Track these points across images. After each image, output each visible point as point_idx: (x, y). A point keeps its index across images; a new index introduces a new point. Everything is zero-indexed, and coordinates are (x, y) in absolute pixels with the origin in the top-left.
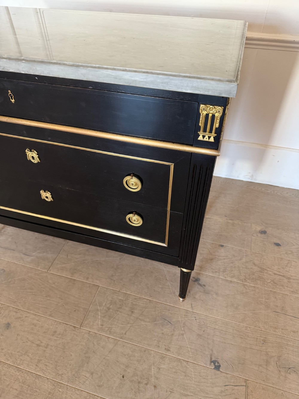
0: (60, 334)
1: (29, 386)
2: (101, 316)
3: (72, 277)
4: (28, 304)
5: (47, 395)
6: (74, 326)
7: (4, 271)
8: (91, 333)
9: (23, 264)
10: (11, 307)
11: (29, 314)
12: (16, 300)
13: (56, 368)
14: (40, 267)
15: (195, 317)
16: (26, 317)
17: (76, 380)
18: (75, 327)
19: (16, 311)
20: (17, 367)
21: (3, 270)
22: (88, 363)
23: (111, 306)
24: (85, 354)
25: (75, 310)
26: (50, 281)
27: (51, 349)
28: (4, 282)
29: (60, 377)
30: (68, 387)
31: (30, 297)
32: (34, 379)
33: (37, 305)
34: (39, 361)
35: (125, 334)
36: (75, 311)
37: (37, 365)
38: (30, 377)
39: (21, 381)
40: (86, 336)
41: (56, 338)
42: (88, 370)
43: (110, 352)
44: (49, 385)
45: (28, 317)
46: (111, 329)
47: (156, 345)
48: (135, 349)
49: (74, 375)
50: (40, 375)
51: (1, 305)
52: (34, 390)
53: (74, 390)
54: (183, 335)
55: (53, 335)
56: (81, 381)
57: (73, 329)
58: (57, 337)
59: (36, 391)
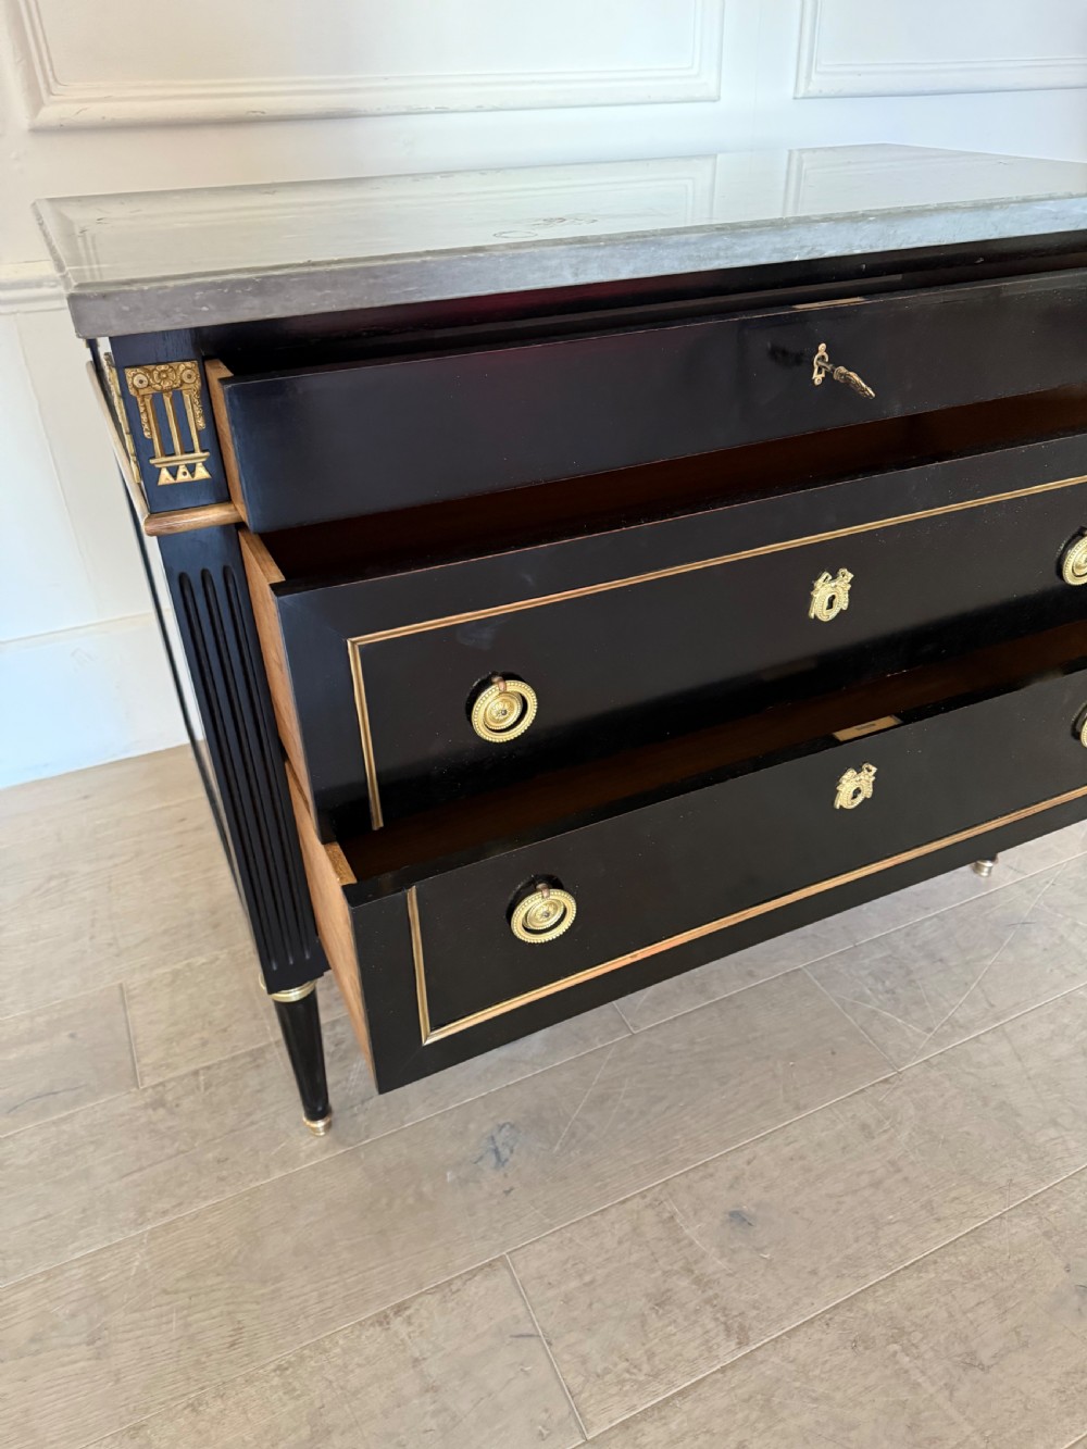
0: (880, 1123)
1: (992, 1270)
2: (900, 1017)
3: (709, 998)
4: (706, 1135)
5: (1048, 1242)
6: (881, 1082)
7: (508, 1126)
8: (934, 1061)
9: (536, 1070)
10: (678, 1180)
11: (746, 1152)
12: (663, 1155)
13: (981, 1184)
14: (597, 1039)
15: (1047, 882)
16: (749, 1163)
17: (1048, 1162)
18: (886, 1081)
19: (701, 1174)
20: (906, 1268)
21: (504, 1126)
22: (1019, 1115)
23: (887, 983)
24: (986, 1104)
25: (829, 1052)
26: (675, 1047)
27: (912, 1163)
28: (557, 1148)
29: (1013, 1189)
30: (1058, 1187)
31: (686, 1118)
32: (979, 1248)
33: (731, 1116)
34: (929, 1206)
35: (992, 1006)
36: (833, 1053)
37: (938, 1220)
38: (964, 1254)
39: (961, 1280)
40: (934, 1074)
41: (885, 1137)
42: (1040, 1124)
43: (1020, 1059)
44: (1023, 1223)
45: (754, 1158)
46: (957, 1021)
47: (1067, 977)
48: (1049, 1014)
49: (1031, 1159)
50: (977, 1228)
51: (644, 1197)
52: (1011, 1262)
53: (1075, 1182)
54: (1075, 925)
55: (871, 1136)
56: (1059, 1155)
57: (887, 1086)
58: (885, 1131)
59: (1020, 1261)
